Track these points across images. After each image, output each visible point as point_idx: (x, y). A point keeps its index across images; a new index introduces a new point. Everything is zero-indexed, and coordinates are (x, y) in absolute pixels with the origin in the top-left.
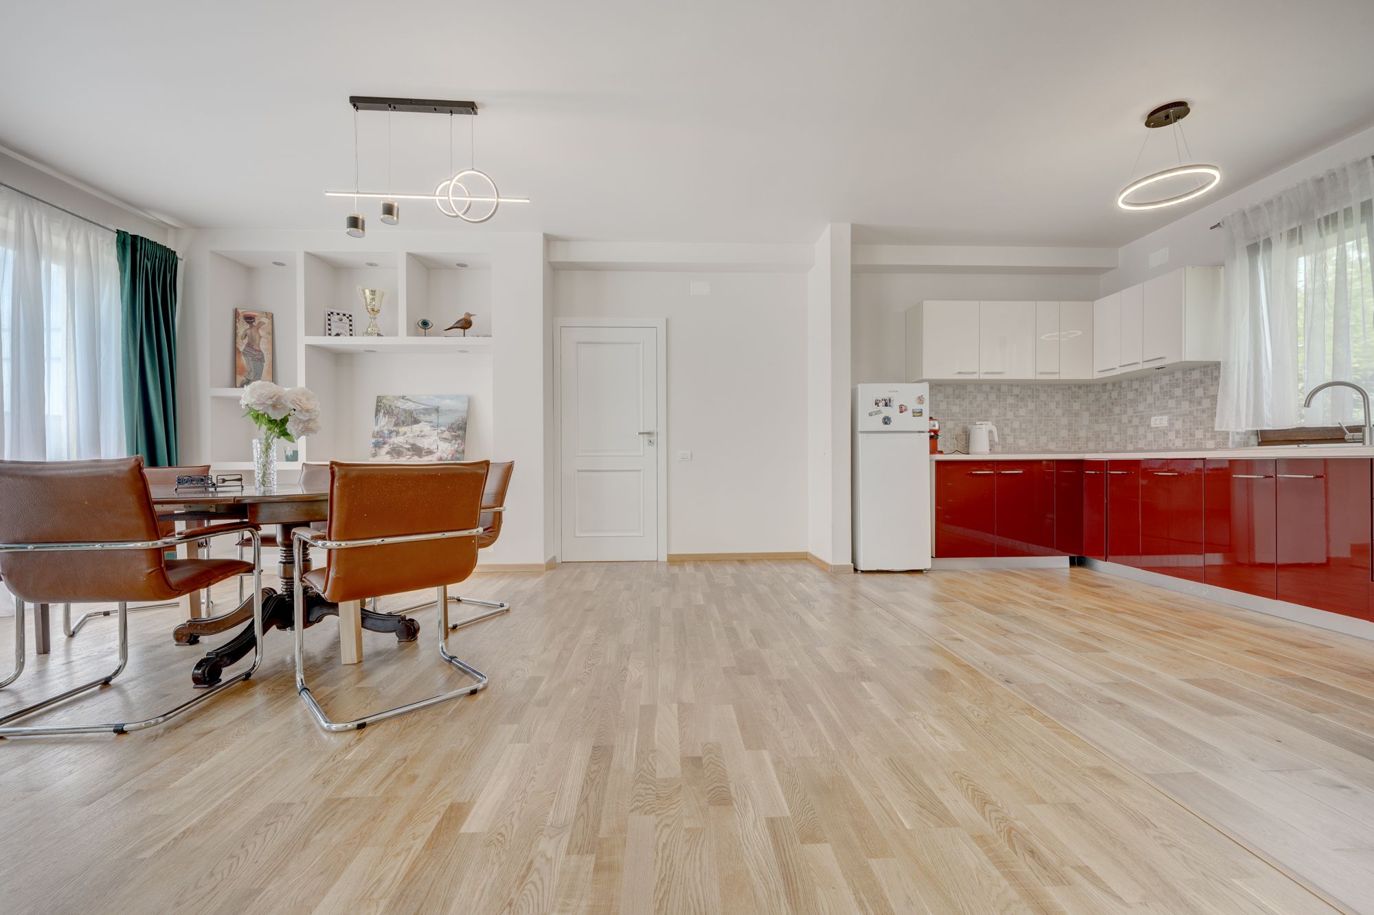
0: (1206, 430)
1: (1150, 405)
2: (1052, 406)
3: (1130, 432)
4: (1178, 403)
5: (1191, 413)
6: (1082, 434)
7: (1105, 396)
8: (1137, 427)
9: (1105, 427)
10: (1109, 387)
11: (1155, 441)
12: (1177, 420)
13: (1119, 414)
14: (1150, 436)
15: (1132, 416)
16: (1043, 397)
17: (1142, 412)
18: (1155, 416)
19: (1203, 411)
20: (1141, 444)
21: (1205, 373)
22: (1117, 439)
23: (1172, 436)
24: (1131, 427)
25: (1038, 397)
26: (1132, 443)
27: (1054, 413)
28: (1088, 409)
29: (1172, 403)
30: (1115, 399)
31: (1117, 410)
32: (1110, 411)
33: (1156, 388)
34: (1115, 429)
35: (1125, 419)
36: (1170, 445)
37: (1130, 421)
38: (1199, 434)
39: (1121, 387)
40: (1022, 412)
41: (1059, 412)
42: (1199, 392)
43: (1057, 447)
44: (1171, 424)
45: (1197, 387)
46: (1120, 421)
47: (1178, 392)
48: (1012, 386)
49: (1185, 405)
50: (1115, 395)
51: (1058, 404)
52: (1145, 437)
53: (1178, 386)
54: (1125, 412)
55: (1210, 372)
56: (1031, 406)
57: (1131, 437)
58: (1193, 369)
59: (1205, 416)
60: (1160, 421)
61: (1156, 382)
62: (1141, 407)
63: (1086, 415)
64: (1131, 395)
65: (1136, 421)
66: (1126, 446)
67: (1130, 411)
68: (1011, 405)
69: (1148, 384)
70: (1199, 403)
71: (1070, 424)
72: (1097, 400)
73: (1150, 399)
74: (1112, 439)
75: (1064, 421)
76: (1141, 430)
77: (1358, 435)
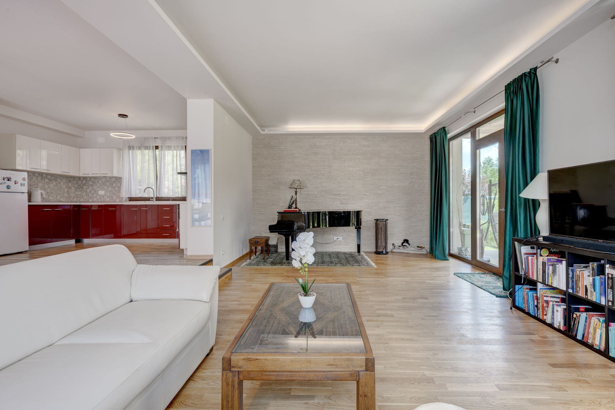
0: (117, 196)
1: (98, 187)
2: (62, 184)
3: (91, 195)
4: (108, 187)
5: (112, 191)
6: (72, 195)
7: (80, 182)
8: (93, 194)
9: (80, 193)
10: (82, 179)
11: (100, 199)
12: (107, 192)
13: (86, 189)
14: (98, 197)
15: (91, 190)
16: (59, 180)
17: (95, 189)
18: (100, 191)
19: (116, 191)
20: (95, 200)
21: (116, 180)
22: (85, 197)
23: (106, 197)
24: (91, 194)
25: (57, 180)
26: (91, 199)
27: (63, 187)
28: (74, 186)
29: (106, 187)
30: (84, 183)
31: (85, 187)
32: (82, 187)
33: (100, 182)
34: (84, 194)
35: (88, 191)
36: (105, 200)
37: (90, 192)
38: (114, 197)
39: (87, 179)
40: (51, 185)
41: (64, 186)
42: (114, 185)
43: (64, 200)
44: (105, 194)
45: (114, 183)
46: (86, 192)
47: (108, 184)
48: (47, 175)
49: (110, 188)
50: (84, 182)
51: (64, 183)
52: (96, 197)
53: (108, 182)
54: (89, 188)
55: (118, 180)
56: (54, 183)
57: (91, 197)
58: (113, 178)
59: (116, 192)
60: (101, 193)
61: (100, 180)
62: (95, 187)
63: (73, 188)
64: (91, 183)
65: (93, 192)
66: (88, 200)
67: (90, 188)
68: (47, 182)
69: (97, 180)
70: (115, 188)
71: (68, 191)
72: (77, 183)
73: (98, 185)
74: (83, 197)
75: (66, 190)
76: (95, 195)
77: (152, 199)
